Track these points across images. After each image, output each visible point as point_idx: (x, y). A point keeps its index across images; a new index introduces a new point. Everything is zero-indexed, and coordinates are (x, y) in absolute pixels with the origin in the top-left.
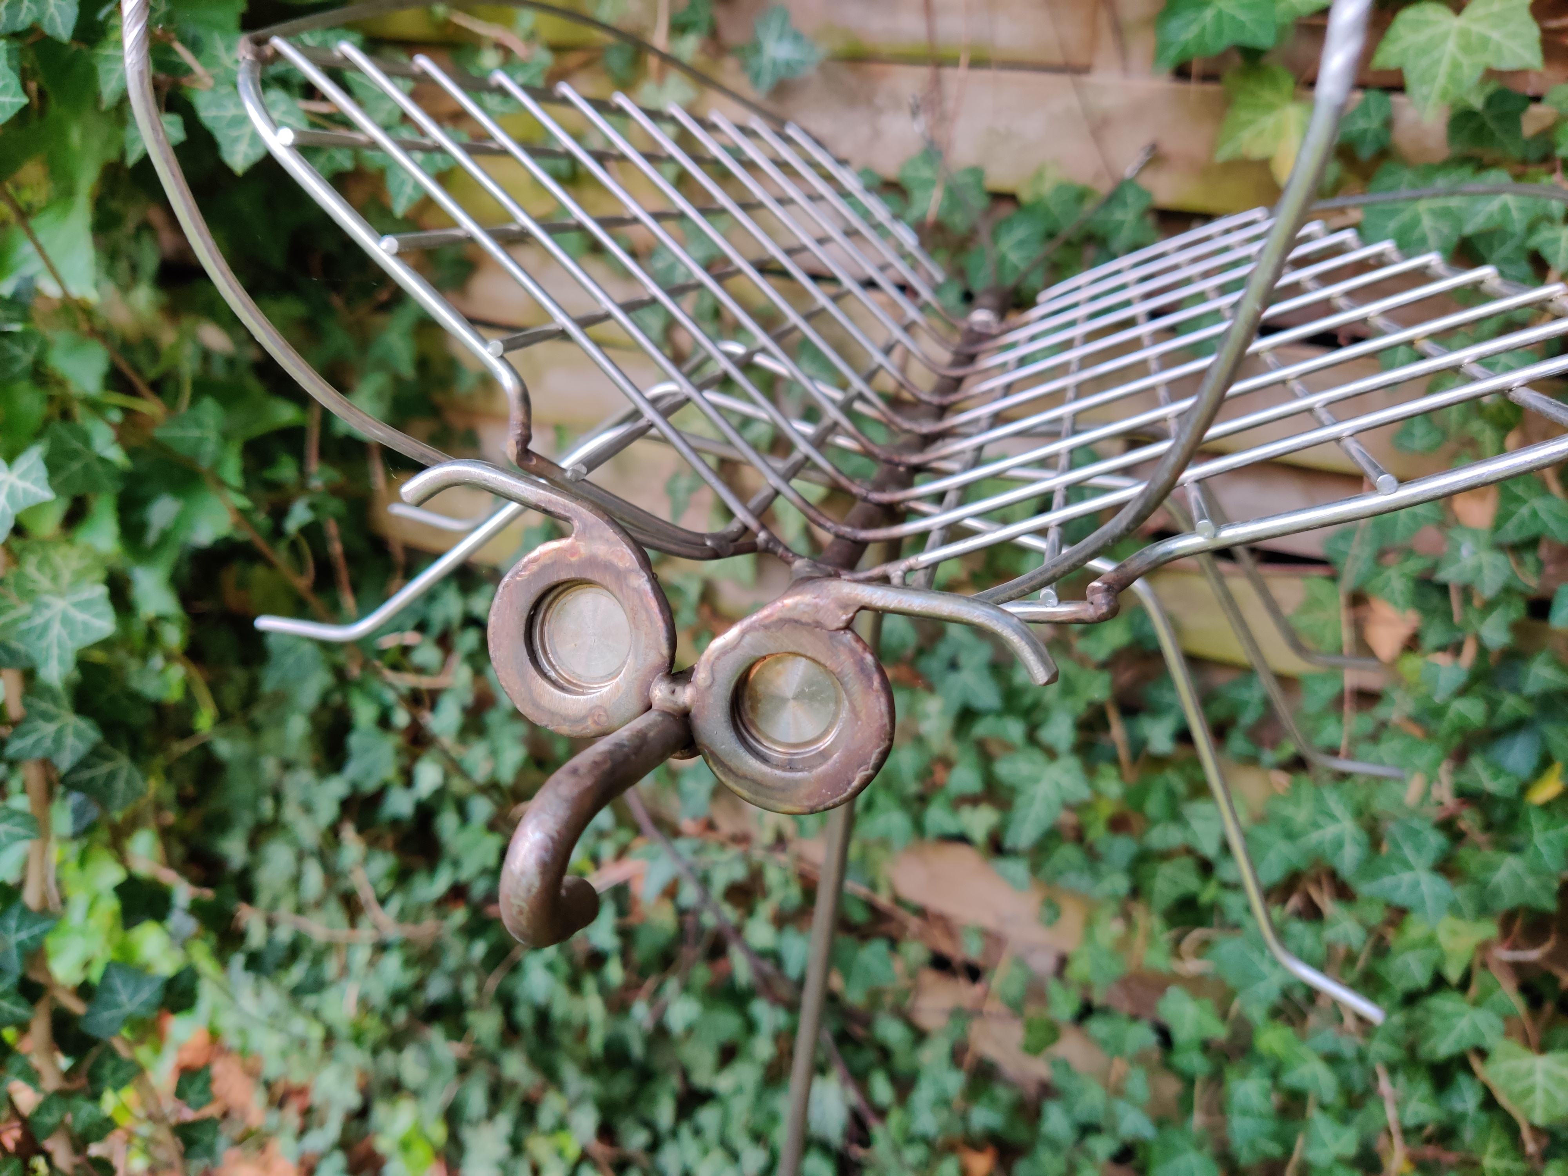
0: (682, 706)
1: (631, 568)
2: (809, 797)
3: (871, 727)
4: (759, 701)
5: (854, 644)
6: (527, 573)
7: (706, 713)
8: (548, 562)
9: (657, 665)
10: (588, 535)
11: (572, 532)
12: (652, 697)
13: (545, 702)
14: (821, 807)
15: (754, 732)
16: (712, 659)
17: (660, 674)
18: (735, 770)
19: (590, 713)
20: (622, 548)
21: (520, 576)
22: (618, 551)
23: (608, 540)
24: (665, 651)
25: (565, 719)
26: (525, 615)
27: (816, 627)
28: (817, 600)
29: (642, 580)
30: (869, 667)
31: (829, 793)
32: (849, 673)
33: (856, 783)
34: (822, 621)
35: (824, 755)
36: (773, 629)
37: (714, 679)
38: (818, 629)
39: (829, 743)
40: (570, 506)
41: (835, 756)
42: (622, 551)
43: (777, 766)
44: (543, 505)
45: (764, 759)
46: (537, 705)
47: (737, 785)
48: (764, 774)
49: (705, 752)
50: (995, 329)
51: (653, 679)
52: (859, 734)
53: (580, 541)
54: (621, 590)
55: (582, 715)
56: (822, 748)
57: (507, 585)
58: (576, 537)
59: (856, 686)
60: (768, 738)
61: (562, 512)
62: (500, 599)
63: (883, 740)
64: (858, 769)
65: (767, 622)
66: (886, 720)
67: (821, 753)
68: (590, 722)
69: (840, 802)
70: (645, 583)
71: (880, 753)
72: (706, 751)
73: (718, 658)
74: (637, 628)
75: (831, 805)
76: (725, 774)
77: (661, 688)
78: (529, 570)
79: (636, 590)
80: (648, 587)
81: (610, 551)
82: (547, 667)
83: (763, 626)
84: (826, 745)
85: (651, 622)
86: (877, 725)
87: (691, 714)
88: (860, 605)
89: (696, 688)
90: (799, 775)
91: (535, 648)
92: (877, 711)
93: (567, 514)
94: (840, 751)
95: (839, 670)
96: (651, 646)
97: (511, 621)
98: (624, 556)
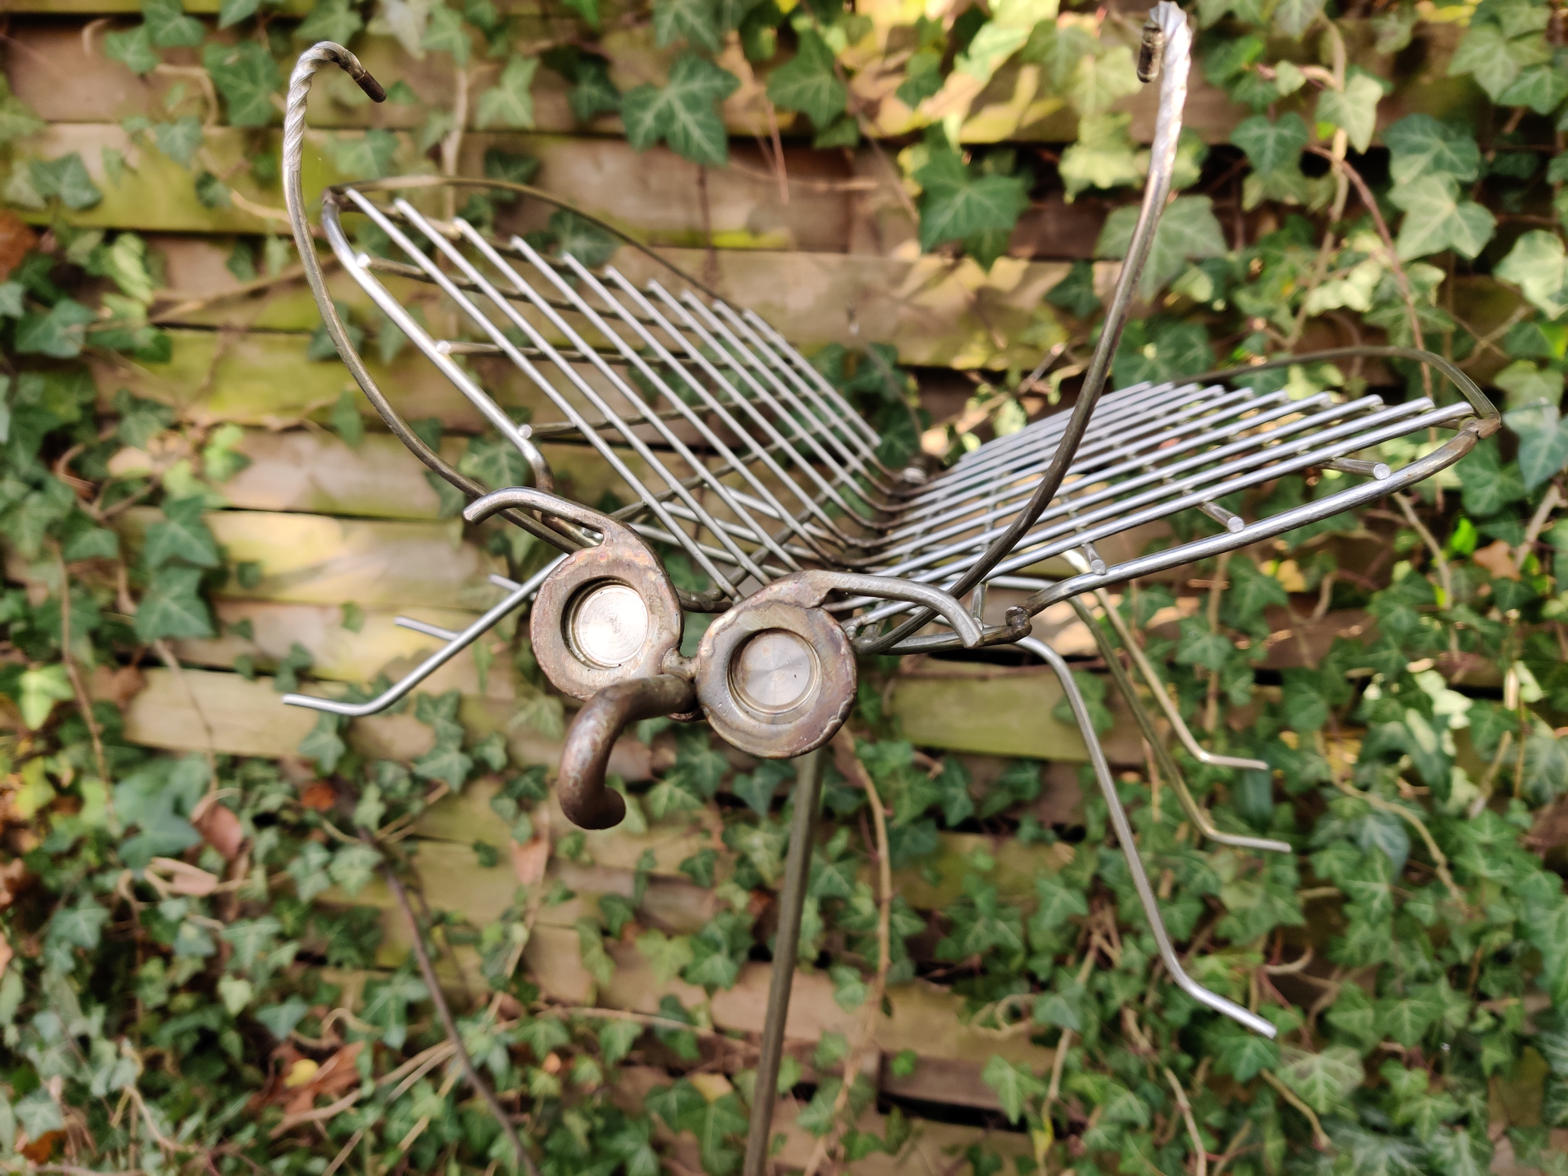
0: (689, 673)
1: (649, 566)
2: (789, 744)
3: (841, 684)
4: (749, 673)
5: (826, 618)
6: (567, 574)
7: (708, 679)
8: (582, 564)
9: (670, 642)
10: (615, 542)
11: (603, 540)
12: (664, 666)
13: (576, 677)
14: (799, 751)
15: (744, 697)
16: (713, 635)
18: (730, 724)
21: (558, 577)
22: (639, 553)
23: (631, 545)
24: (676, 630)
26: (562, 608)
27: (797, 606)
28: (797, 584)
29: (658, 575)
30: (837, 636)
32: (822, 642)
33: (827, 730)
34: (801, 601)
35: (801, 712)
36: (765, 609)
37: (714, 650)
40: (602, 519)
41: (809, 712)
42: (642, 553)
43: (763, 722)
44: (580, 519)
45: (753, 717)
46: (569, 680)
47: (733, 739)
48: (753, 726)
50: (924, 479)
51: (666, 653)
52: (829, 690)
54: (641, 585)
55: (608, 686)
56: (800, 707)
58: (605, 544)
59: (827, 652)
60: (755, 702)
61: (595, 524)
62: (542, 595)
64: (829, 718)
65: (758, 603)
66: (851, 678)
67: (797, 710)
69: (814, 746)
70: (660, 577)
71: (848, 704)
72: (707, 709)
73: (718, 634)
74: (653, 613)
75: (807, 749)
77: (672, 660)
79: (654, 584)
81: (632, 554)
83: (754, 606)
85: (665, 609)
87: (695, 681)
88: (831, 587)
89: (700, 659)
90: (780, 728)
91: (568, 636)
93: (599, 526)
94: (815, 706)
95: (814, 639)
96: (664, 627)
97: (550, 613)
98: (645, 558)
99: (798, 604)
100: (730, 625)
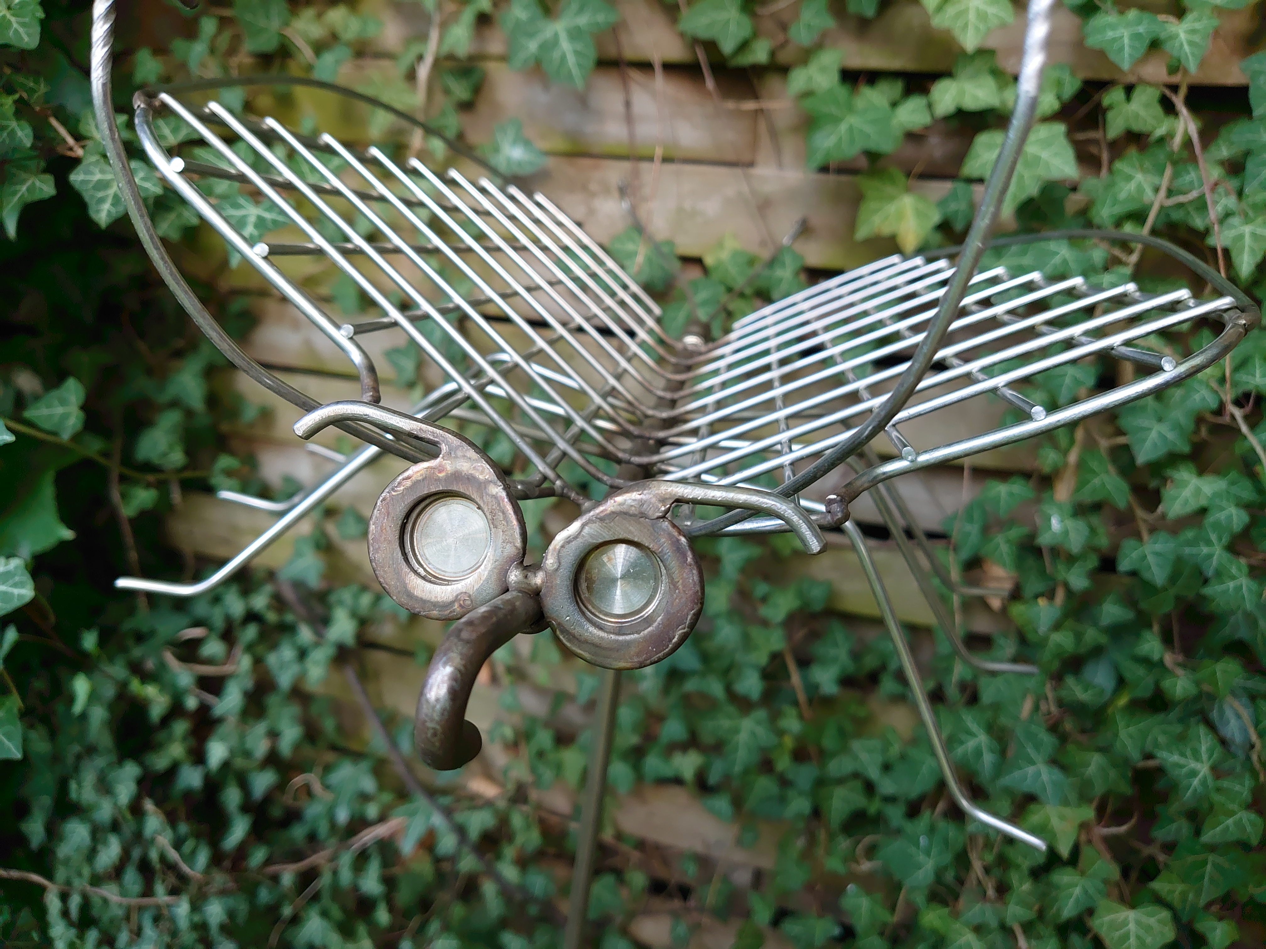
0: (535, 587)
1: (490, 479)
2: (638, 654)
3: (686, 594)
4: (594, 582)
5: (671, 528)
6: (402, 488)
7: (554, 592)
8: (420, 478)
9: (512, 556)
10: (453, 455)
11: (440, 454)
12: (509, 581)
13: (418, 593)
14: (648, 662)
15: (590, 607)
16: (558, 547)
17: (515, 563)
18: (578, 637)
19: (456, 599)
20: (482, 464)
21: (394, 492)
22: (479, 466)
23: (470, 458)
24: (519, 543)
25: (435, 605)
26: (400, 523)
27: (641, 517)
28: (641, 496)
29: (499, 488)
30: (683, 546)
31: (654, 649)
32: (668, 552)
33: (675, 640)
34: (646, 513)
35: (648, 621)
36: (607, 521)
37: (560, 563)
38: (643, 519)
39: (652, 611)
40: (438, 432)
41: (659, 619)
42: (482, 466)
43: (611, 633)
44: (415, 433)
45: (601, 628)
46: (410, 595)
47: (580, 649)
48: (602, 638)
49: (553, 624)
50: (703, 348)
51: (510, 568)
52: (677, 600)
53: (446, 460)
54: (482, 497)
55: (449, 601)
56: (646, 615)
57: (384, 499)
58: (443, 458)
59: (674, 562)
60: (601, 612)
61: (432, 438)
62: (378, 510)
63: (697, 604)
64: (677, 628)
65: (602, 515)
66: (698, 588)
67: (645, 618)
68: (456, 606)
69: (663, 656)
70: (502, 490)
71: (694, 614)
72: (554, 622)
73: (563, 546)
74: (496, 527)
75: (656, 659)
76: (569, 641)
77: (517, 574)
78: (403, 486)
79: (495, 497)
80: (503, 494)
81: (472, 467)
82: (416, 566)
83: (598, 519)
84: (649, 613)
85: (507, 522)
86: (691, 592)
87: (541, 593)
88: (675, 498)
89: (546, 572)
90: (628, 638)
91: (407, 551)
92: (691, 581)
93: (436, 439)
94: (662, 615)
95: (660, 550)
96: (507, 541)
97: (388, 528)
98: (483, 471)
99: (643, 515)
100: (577, 535)
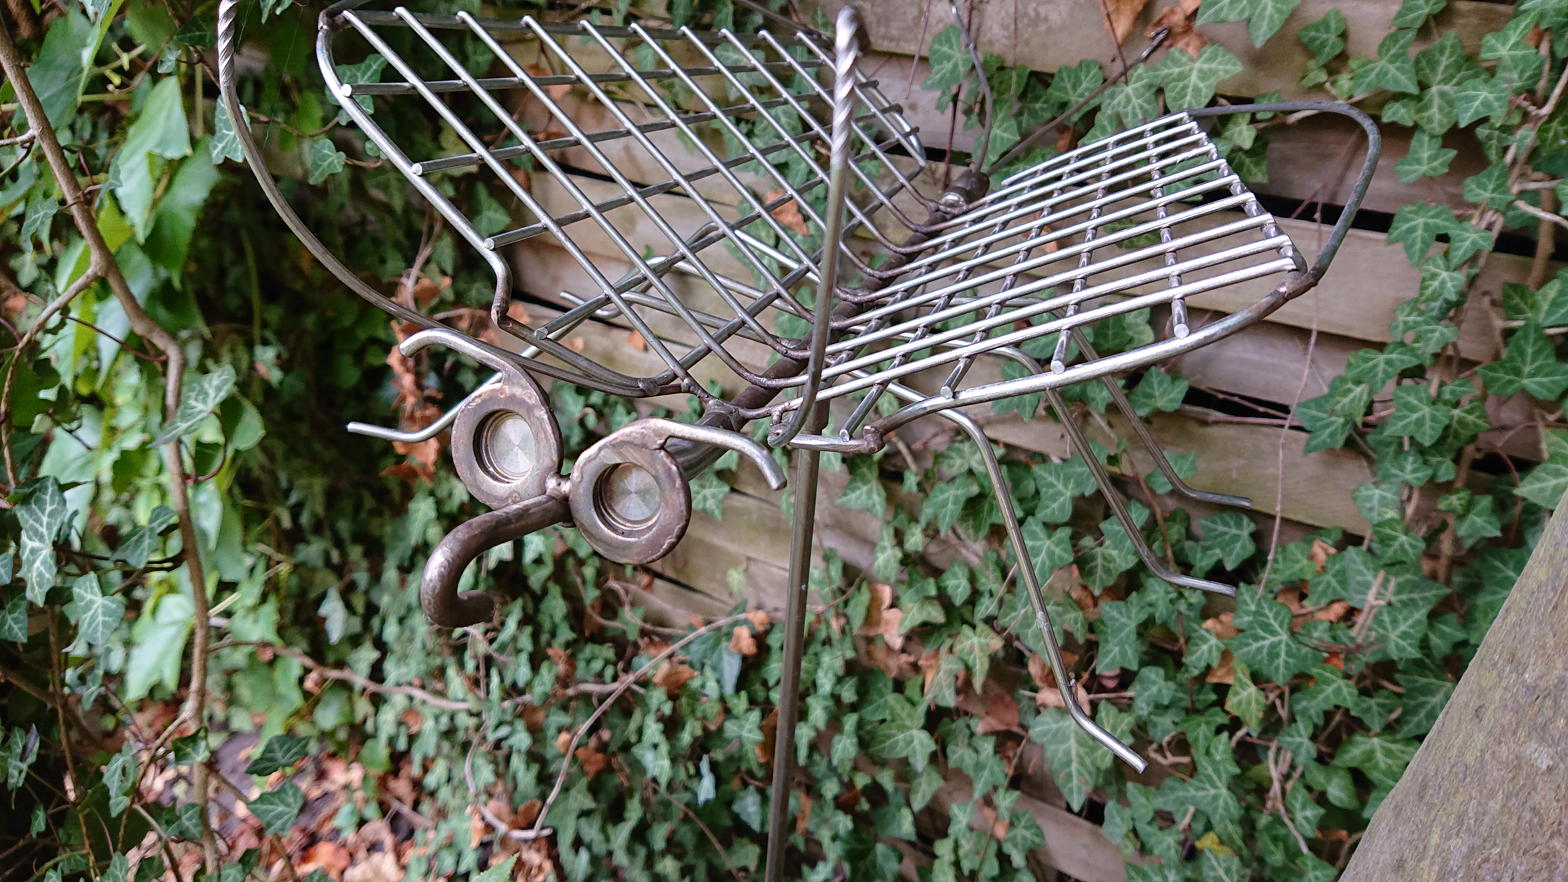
0: (563, 493)
1: (537, 405)
3: (676, 512)
4: (615, 491)
5: (666, 458)
7: (579, 498)
8: (487, 397)
9: (550, 467)
10: (511, 382)
12: (546, 485)
15: (609, 511)
16: (581, 466)
17: (552, 473)
19: (510, 495)
21: (470, 406)
22: (529, 392)
23: (523, 385)
25: (497, 497)
26: (475, 431)
28: (644, 430)
30: (673, 474)
31: (652, 551)
32: (664, 477)
33: (665, 547)
34: (647, 443)
36: (619, 448)
37: (583, 479)
38: (644, 449)
39: (655, 520)
40: (501, 362)
43: (621, 534)
44: (484, 361)
45: (613, 529)
51: (548, 476)
52: (670, 518)
53: (506, 385)
54: (531, 418)
55: (505, 497)
56: (650, 524)
57: (462, 412)
58: (503, 383)
59: (668, 487)
60: (618, 515)
61: (496, 366)
63: (680, 521)
64: (667, 538)
65: (615, 441)
67: (647, 527)
68: (510, 501)
69: (657, 558)
70: (544, 413)
71: (682, 528)
72: (579, 523)
73: (585, 465)
74: (540, 444)
77: (552, 482)
78: (476, 403)
79: (540, 418)
80: (546, 417)
81: (525, 393)
82: (488, 465)
83: (612, 445)
84: (652, 522)
85: (548, 441)
87: (569, 499)
88: (669, 434)
89: (572, 483)
90: (634, 540)
91: (482, 453)
93: (499, 368)
94: (657, 526)
95: (657, 475)
96: (547, 455)
97: (465, 437)
98: (532, 396)
99: (644, 446)
100: (596, 457)
